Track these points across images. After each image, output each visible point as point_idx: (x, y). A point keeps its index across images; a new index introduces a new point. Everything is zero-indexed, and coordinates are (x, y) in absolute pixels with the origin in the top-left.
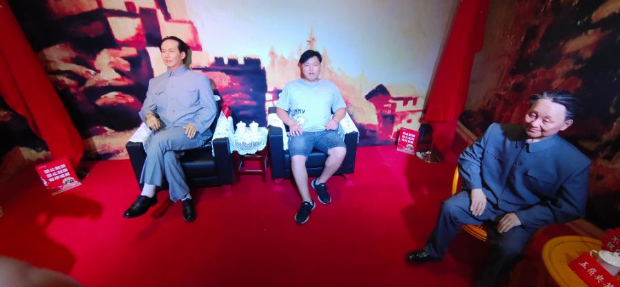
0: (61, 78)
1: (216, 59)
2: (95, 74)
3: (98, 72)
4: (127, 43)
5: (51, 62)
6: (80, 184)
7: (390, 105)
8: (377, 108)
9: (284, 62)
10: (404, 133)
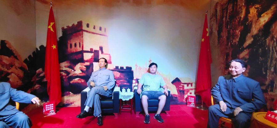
0: (62, 73)
1: (116, 67)
2: (74, 71)
3: (75, 70)
4: (87, 61)
5: (61, 67)
6: (55, 114)
7: (182, 86)
8: (177, 88)
9: (140, 69)
10: (189, 98)
